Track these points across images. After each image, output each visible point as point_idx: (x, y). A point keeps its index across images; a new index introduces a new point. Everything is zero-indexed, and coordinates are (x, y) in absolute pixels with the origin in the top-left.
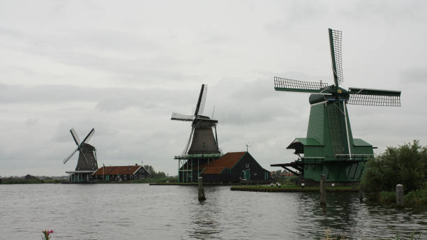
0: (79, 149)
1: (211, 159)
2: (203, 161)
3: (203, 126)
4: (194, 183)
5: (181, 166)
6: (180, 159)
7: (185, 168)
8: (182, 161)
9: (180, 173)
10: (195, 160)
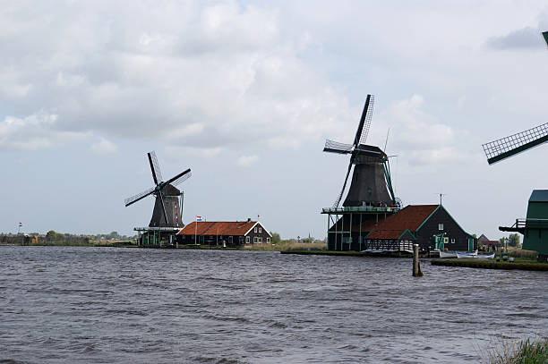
0: (156, 192)
1: (382, 215)
2: (369, 217)
3: (368, 162)
4: (354, 252)
5: (331, 225)
6: (330, 213)
7: (339, 229)
8: (334, 216)
9: (331, 236)
10: (356, 215)
